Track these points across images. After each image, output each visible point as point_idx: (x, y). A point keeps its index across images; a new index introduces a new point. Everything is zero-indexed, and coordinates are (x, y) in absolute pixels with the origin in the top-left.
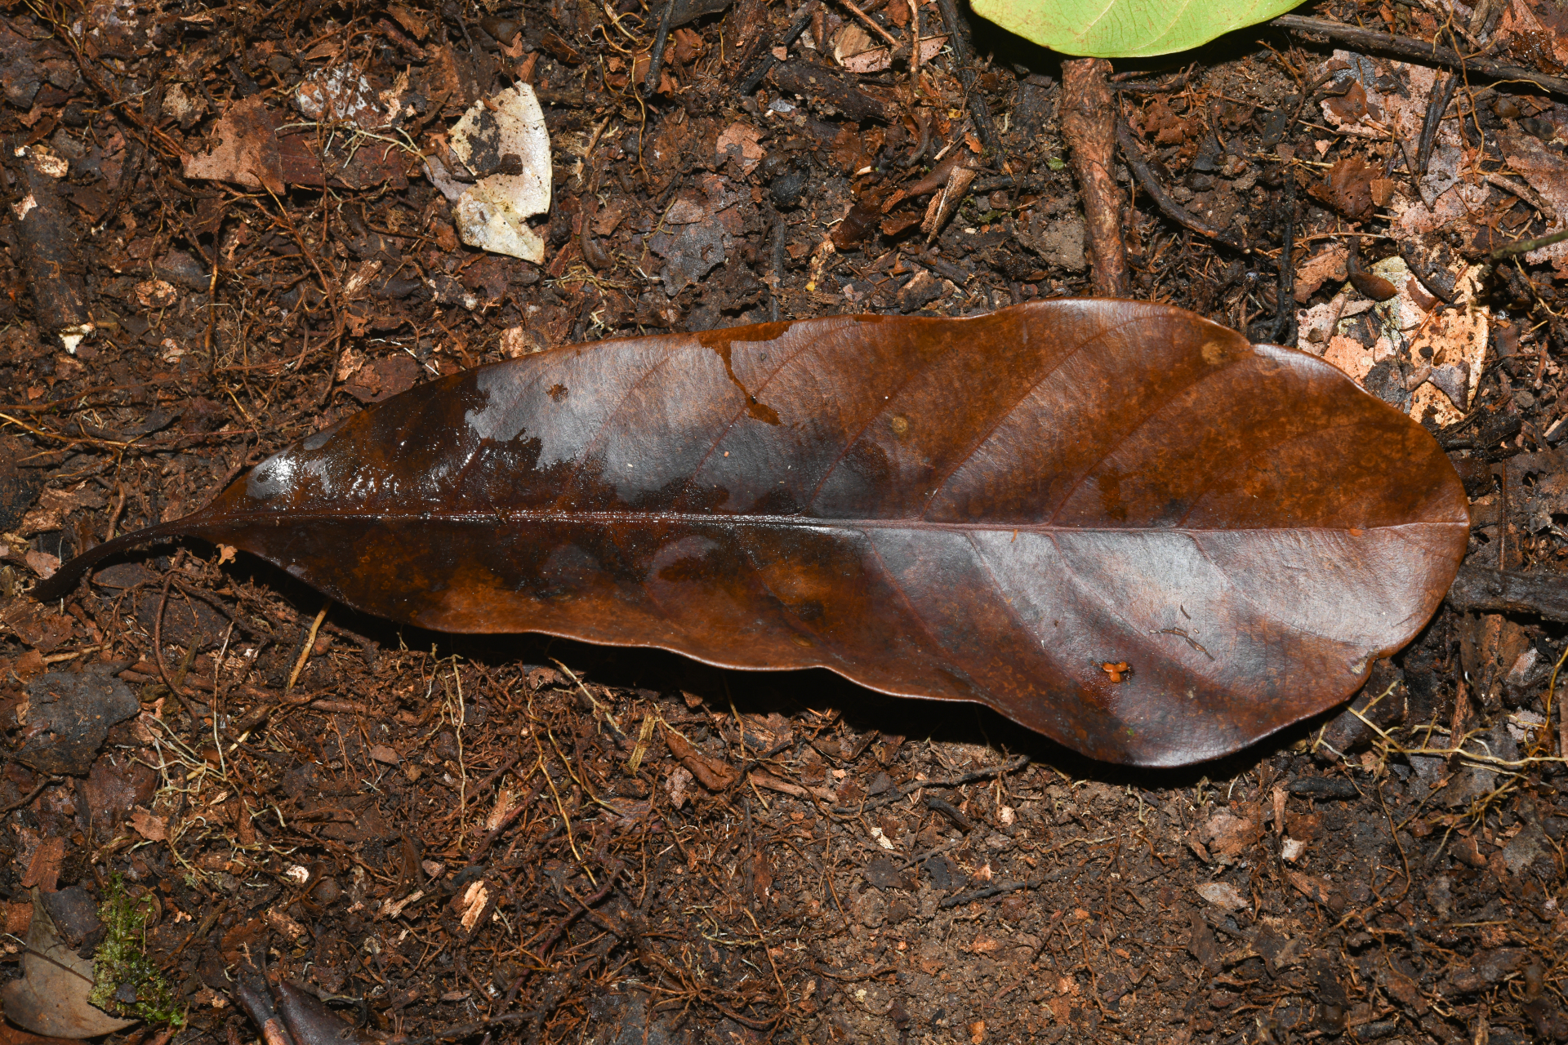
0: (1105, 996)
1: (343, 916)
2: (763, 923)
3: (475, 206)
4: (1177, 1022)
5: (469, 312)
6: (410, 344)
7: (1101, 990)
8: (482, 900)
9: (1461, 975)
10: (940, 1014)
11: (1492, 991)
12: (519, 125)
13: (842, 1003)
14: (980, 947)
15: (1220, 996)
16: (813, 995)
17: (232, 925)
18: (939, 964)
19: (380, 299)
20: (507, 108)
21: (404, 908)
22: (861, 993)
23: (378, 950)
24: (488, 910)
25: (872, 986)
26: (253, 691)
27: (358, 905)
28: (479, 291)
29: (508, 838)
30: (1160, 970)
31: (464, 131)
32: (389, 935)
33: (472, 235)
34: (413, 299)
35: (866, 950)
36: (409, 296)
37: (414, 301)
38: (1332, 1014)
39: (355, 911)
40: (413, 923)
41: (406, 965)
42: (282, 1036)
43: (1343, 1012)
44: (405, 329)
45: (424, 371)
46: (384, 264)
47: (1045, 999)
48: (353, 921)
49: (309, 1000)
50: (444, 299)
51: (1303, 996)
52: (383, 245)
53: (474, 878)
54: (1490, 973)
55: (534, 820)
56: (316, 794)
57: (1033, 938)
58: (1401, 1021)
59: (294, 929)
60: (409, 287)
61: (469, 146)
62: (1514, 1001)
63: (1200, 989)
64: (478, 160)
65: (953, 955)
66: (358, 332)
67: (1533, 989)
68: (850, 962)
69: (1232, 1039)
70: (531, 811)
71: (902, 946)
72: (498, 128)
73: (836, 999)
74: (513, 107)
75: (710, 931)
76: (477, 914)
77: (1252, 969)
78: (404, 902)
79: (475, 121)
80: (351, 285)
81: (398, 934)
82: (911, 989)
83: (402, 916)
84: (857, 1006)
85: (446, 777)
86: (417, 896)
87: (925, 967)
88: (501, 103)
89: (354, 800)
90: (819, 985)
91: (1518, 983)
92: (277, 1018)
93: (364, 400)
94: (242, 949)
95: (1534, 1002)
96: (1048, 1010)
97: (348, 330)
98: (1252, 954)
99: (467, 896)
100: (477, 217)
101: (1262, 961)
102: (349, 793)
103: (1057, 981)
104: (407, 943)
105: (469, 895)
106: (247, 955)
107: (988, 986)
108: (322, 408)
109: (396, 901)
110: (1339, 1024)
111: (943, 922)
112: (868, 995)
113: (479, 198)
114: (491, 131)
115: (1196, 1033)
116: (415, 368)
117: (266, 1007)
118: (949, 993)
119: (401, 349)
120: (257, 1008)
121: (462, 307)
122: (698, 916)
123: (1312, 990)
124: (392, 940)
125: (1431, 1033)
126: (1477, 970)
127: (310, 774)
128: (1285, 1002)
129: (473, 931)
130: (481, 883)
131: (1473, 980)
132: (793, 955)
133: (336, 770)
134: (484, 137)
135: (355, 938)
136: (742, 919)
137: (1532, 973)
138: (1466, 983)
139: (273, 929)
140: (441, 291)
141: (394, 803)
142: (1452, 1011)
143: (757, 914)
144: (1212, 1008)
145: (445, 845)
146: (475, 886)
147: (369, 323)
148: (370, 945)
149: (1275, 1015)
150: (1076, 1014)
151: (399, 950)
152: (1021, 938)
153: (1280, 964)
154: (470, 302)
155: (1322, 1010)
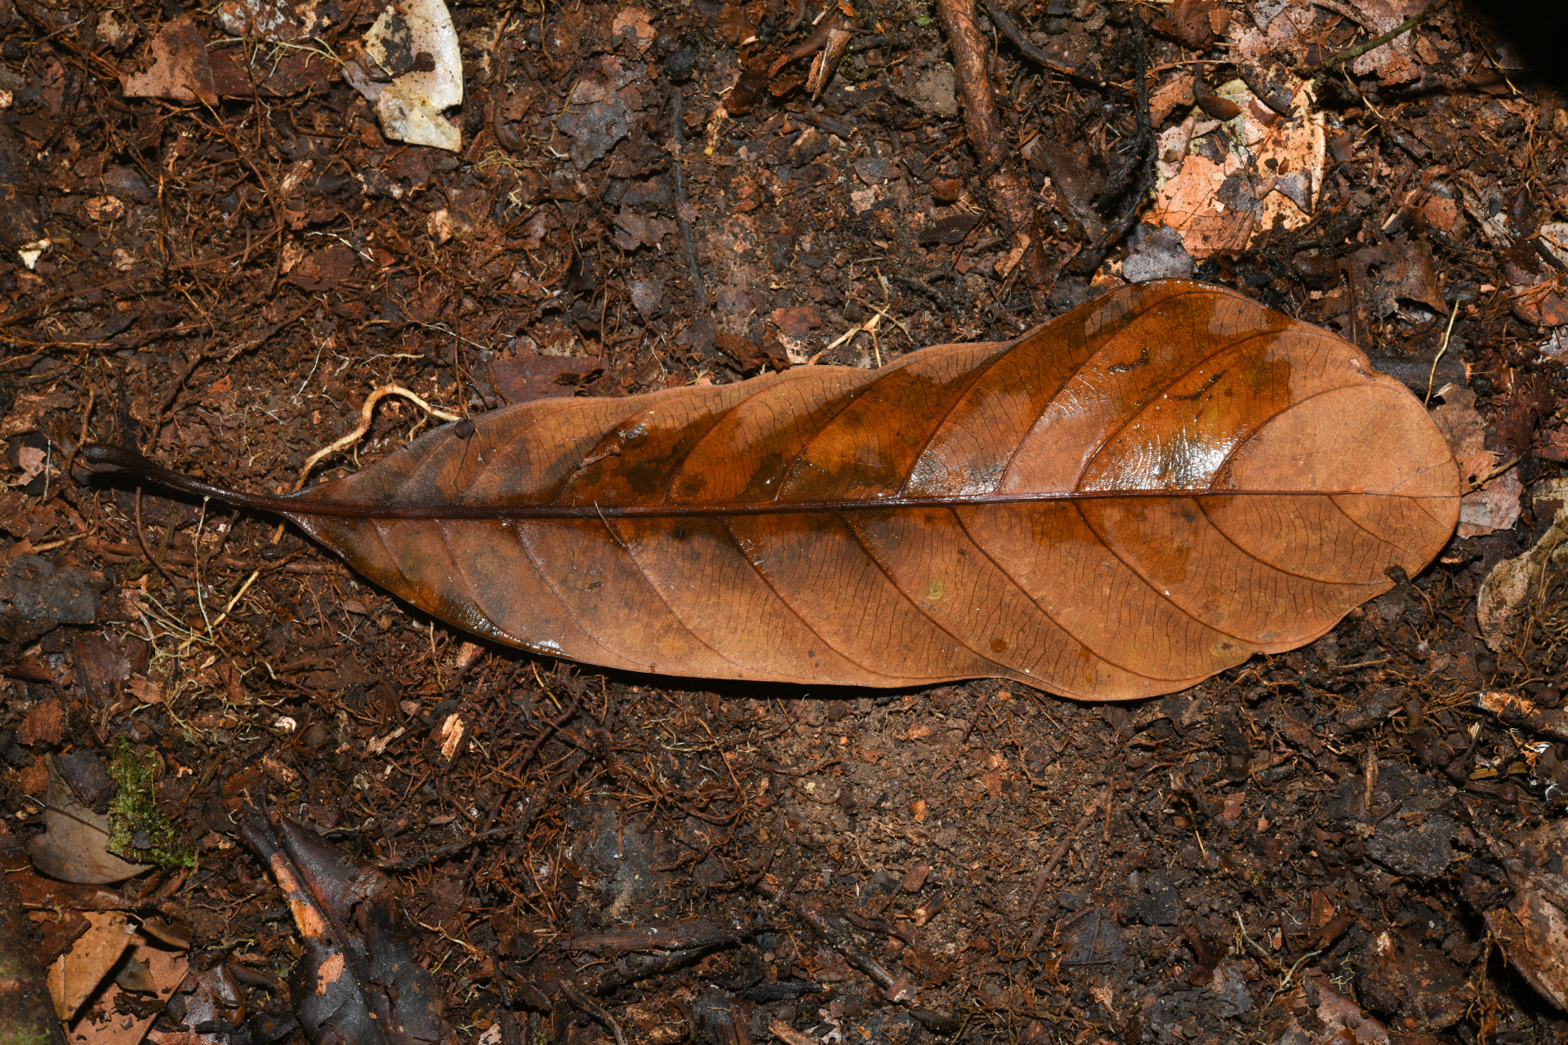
0: (1032, 766)
1: (332, 758)
2: (716, 731)
3: (394, 103)
4: (1098, 785)
5: (396, 201)
6: (345, 235)
7: (1028, 762)
8: (459, 730)
9: (1350, 715)
10: (884, 798)
11: (1378, 727)
12: (429, 25)
13: (793, 797)
14: (915, 734)
15: (1135, 757)
16: (767, 791)
17: (230, 774)
18: (879, 753)
19: (313, 195)
20: (416, 10)
21: (388, 745)
22: (811, 786)
23: (367, 786)
24: (465, 739)
25: (820, 778)
26: (230, 561)
27: (345, 746)
28: (404, 182)
29: (477, 673)
30: (1080, 739)
31: (377, 36)
32: (375, 771)
33: (394, 130)
34: (344, 193)
35: (812, 747)
36: (339, 191)
37: (344, 196)
38: (1237, 762)
39: (345, 752)
40: (397, 758)
41: (393, 797)
42: (288, 868)
43: (1247, 761)
44: (341, 221)
45: (359, 259)
46: (315, 162)
47: (978, 775)
48: (341, 761)
49: (309, 836)
50: (372, 191)
51: (1209, 750)
52: (311, 146)
53: (450, 712)
54: (1375, 711)
56: (296, 649)
57: (962, 722)
58: (1300, 763)
59: (287, 774)
60: (339, 183)
61: (383, 49)
62: (1398, 735)
63: (1116, 754)
64: (393, 60)
65: (890, 744)
66: (298, 225)
67: (1414, 722)
68: (798, 759)
69: (1149, 796)
71: (844, 740)
72: (409, 29)
73: (788, 793)
74: (422, 10)
75: (668, 741)
76: (455, 743)
77: (1162, 729)
78: (388, 739)
79: (387, 26)
80: (286, 184)
81: (383, 770)
82: (856, 778)
83: (386, 752)
84: (808, 797)
85: (415, 624)
86: (398, 732)
87: (867, 756)
88: (410, 6)
89: (332, 651)
90: (771, 781)
91: (1401, 719)
92: (282, 852)
93: (308, 288)
94: (242, 795)
95: (1417, 733)
96: (981, 785)
97: (288, 225)
98: (1160, 715)
99: (445, 728)
100: (397, 113)
101: (1171, 722)
102: (327, 645)
103: (987, 758)
104: (392, 777)
106: (248, 799)
107: (924, 769)
108: (270, 298)
109: (381, 737)
110: (1244, 771)
111: (879, 716)
112: (817, 787)
113: (397, 95)
114: (402, 33)
115: (1116, 792)
116: (351, 256)
117: (270, 843)
118: (890, 779)
119: (337, 240)
120: (262, 846)
121: (390, 197)
122: (655, 730)
123: (1218, 743)
124: (379, 776)
125: (1327, 772)
126: (1364, 709)
127: (290, 632)
128: (1193, 757)
129: (453, 759)
130: (456, 716)
131: (1361, 718)
132: (746, 756)
133: (314, 626)
134: (397, 39)
135: (346, 776)
136: (696, 729)
137: (1412, 707)
138: (1355, 722)
139: (269, 775)
140: (369, 183)
141: (369, 651)
142: (1344, 749)
143: (710, 722)
144: (1129, 769)
145: (420, 684)
146: (451, 719)
147: (306, 216)
148: (359, 782)
150: (1007, 786)
151: (385, 784)
152: (950, 722)
153: (1187, 722)
154: (397, 192)
155: (1229, 760)
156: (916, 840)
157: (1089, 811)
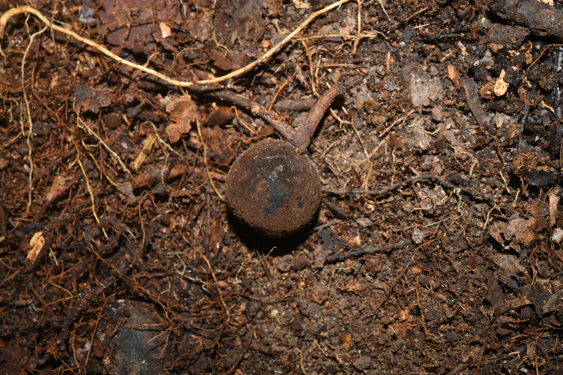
0: (429, 324)
2: (215, 265)
4: (475, 343)
7: (426, 321)
8: (41, 244)
10: (324, 329)
13: (262, 318)
14: (351, 288)
16: (244, 312)
18: (324, 297)
22: (275, 312)
24: (45, 250)
25: (282, 308)
29: (61, 205)
30: (466, 309)
35: (279, 285)
47: (391, 323)
53: (36, 230)
55: (77, 196)
57: (383, 285)
63: (491, 323)
65: (333, 291)
68: (269, 292)
70: (73, 189)
71: (302, 284)
73: (259, 315)
75: (181, 269)
76: (38, 252)
77: (527, 312)
82: (305, 312)
84: (272, 320)
85: (25, 166)
87: (316, 298)
90: (248, 306)
96: (392, 330)
98: (527, 302)
99: (32, 241)
101: (534, 307)
103: (398, 312)
105: (33, 241)
107: (355, 312)
111: (329, 270)
112: (279, 314)
115: (487, 350)
118: (330, 315)
122: (175, 259)
128: (547, 334)
129: (35, 262)
130: (40, 233)
132: (234, 287)
136: (201, 262)
143: (212, 260)
144: (498, 336)
145: (20, 209)
146: (37, 235)
149: (539, 341)
150: (410, 333)
152: (377, 283)
153: (546, 311)
156: (341, 361)
157: (465, 359)
